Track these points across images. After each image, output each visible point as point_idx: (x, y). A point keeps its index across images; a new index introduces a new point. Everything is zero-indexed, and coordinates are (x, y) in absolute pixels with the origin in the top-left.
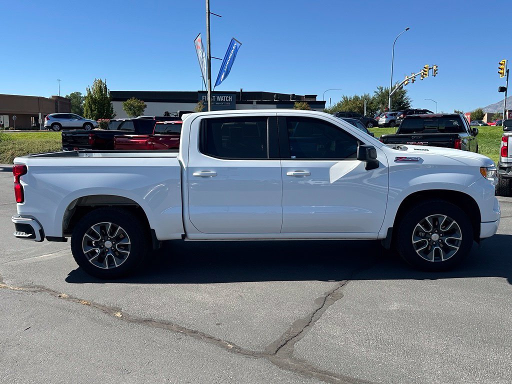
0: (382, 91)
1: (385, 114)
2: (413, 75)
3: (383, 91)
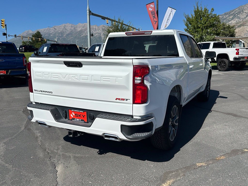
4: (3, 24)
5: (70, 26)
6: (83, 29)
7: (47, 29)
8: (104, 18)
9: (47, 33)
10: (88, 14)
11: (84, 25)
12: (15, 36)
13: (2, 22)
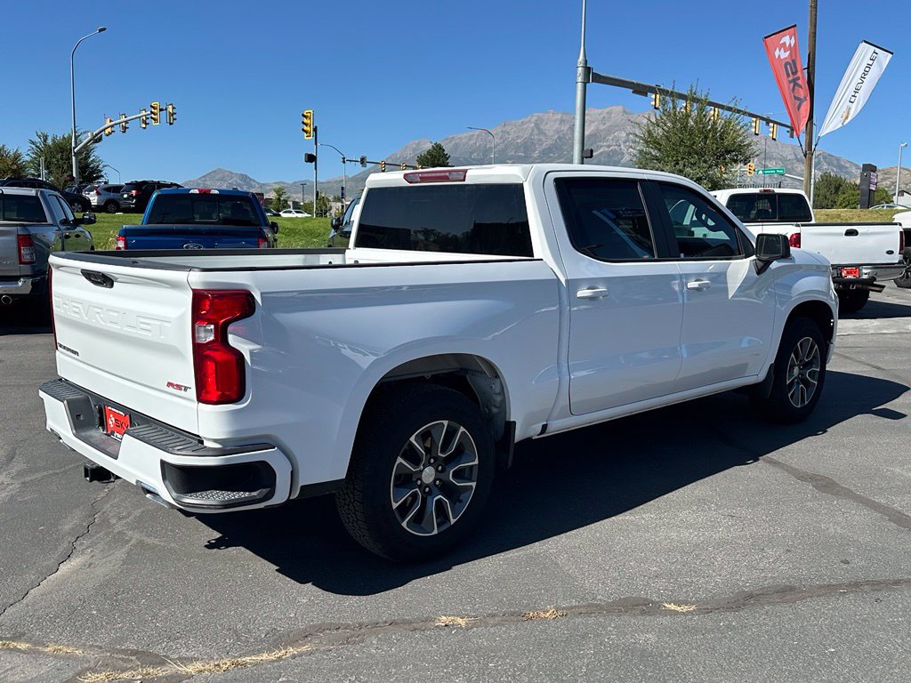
0: (45, 141)
1: (96, 188)
2: (123, 119)
3: (49, 142)
4: (306, 125)
5: (555, 121)
6: (602, 127)
7: (478, 135)
8: (641, 90)
9: (480, 146)
10: (580, 79)
11: (608, 113)
12: (363, 161)
13: (305, 121)
